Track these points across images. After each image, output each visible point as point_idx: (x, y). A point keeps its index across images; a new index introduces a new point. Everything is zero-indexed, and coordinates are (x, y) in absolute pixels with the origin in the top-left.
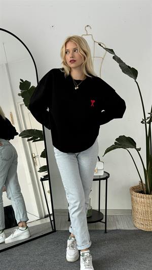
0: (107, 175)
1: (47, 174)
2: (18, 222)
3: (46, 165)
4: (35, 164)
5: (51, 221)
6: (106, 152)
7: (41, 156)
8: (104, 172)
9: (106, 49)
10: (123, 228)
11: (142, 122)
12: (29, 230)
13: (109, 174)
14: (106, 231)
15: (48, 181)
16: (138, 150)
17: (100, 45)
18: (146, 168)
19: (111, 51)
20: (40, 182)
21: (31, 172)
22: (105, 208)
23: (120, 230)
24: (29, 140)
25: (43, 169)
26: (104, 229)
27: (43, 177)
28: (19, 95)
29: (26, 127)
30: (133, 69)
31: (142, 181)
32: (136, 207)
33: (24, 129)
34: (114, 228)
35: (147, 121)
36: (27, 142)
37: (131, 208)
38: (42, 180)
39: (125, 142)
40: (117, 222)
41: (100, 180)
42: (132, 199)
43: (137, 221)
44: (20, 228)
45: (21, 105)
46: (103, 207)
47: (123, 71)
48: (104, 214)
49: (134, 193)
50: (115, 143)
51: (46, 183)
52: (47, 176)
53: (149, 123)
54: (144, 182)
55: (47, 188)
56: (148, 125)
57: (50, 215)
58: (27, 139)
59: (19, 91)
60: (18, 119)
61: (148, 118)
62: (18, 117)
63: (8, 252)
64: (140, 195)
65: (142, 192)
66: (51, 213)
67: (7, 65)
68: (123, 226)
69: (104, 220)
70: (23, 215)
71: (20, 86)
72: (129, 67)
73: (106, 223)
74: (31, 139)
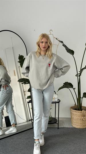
0: (59, 101)
1: (31, 100)
2: (11, 124)
3: (30, 95)
4: (25, 95)
5: (32, 123)
6: (59, 90)
7: (28, 91)
8: (58, 99)
9: (59, 41)
10: (66, 127)
11: (76, 76)
12: (17, 128)
13: (60, 100)
14: (58, 128)
15: (31, 103)
16: (74, 89)
17: (56, 39)
18: (78, 98)
19: (62, 42)
20: (27, 104)
21: (23, 99)
22: (58, 117)
23: (65, 128)
24: (22, 83)
25: (29, 97)
26: (58, 127)
27: (29, 101)
28: (18, 62)
29: (21, 77)
30: (72, 50)
31: (76, 104)
32: (73, 116)
33: (20, 78)
34: (62, 127)
35: (78, 75)
36: (21, 84)
37: (70, 117)
38: (28, 103)
39: (68, 85)
40: (64, 124)
41: (56, 103)
42: (71, 113)
43: (73, 123)
44: (12, 127)
45: (19, 67)
46: (57, 116)
47: (67, 51)
48: (58, 120)
49: (72, 110)
50: (63, 85)
51: (30, 104)
52: (30, 101)
53: (80, 76)
54: (77, 105)
55: (31, 107)
56: (79, 77)
57: (31, 120)
58: (21, 83)
59: (18, 60)
60: (17, 73)
61: (79, 74)
62: (17, 72)
63: (11, 137)
64: (75, 111)
65: (76, 109)
66: (32, 118)
67: (13, 48)
68: (66, 126)
69: (57, 123)
70: (15, 121)
71: (19, 58)
72: (70, 50)
73: (58, 124)
74: (23, 83)
